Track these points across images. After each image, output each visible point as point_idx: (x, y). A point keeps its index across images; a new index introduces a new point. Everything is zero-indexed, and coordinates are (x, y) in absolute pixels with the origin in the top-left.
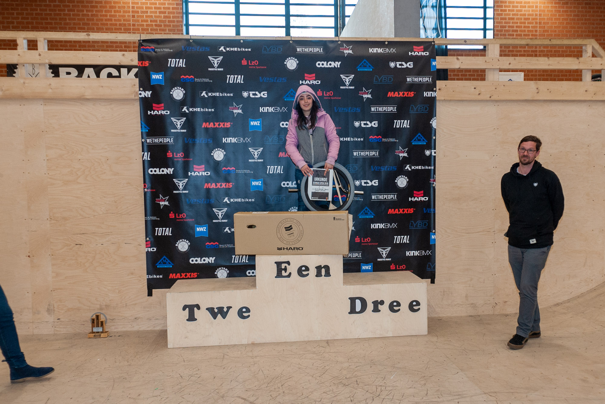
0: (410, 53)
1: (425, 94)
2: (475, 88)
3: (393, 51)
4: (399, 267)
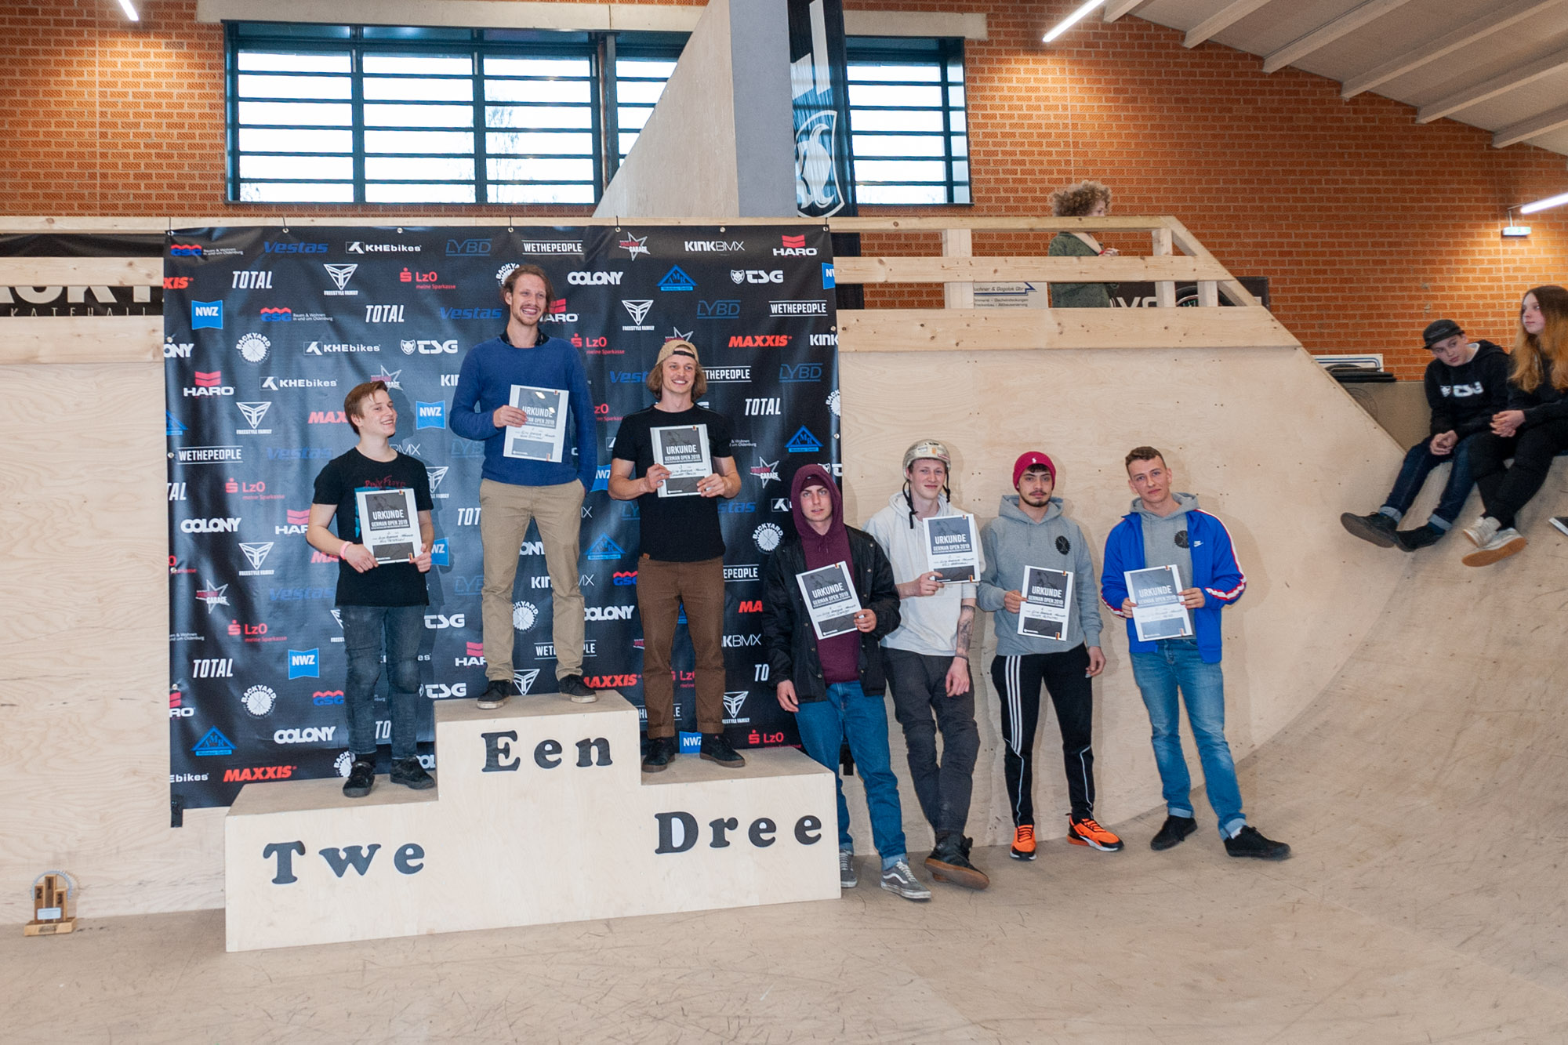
4: (768, 738)
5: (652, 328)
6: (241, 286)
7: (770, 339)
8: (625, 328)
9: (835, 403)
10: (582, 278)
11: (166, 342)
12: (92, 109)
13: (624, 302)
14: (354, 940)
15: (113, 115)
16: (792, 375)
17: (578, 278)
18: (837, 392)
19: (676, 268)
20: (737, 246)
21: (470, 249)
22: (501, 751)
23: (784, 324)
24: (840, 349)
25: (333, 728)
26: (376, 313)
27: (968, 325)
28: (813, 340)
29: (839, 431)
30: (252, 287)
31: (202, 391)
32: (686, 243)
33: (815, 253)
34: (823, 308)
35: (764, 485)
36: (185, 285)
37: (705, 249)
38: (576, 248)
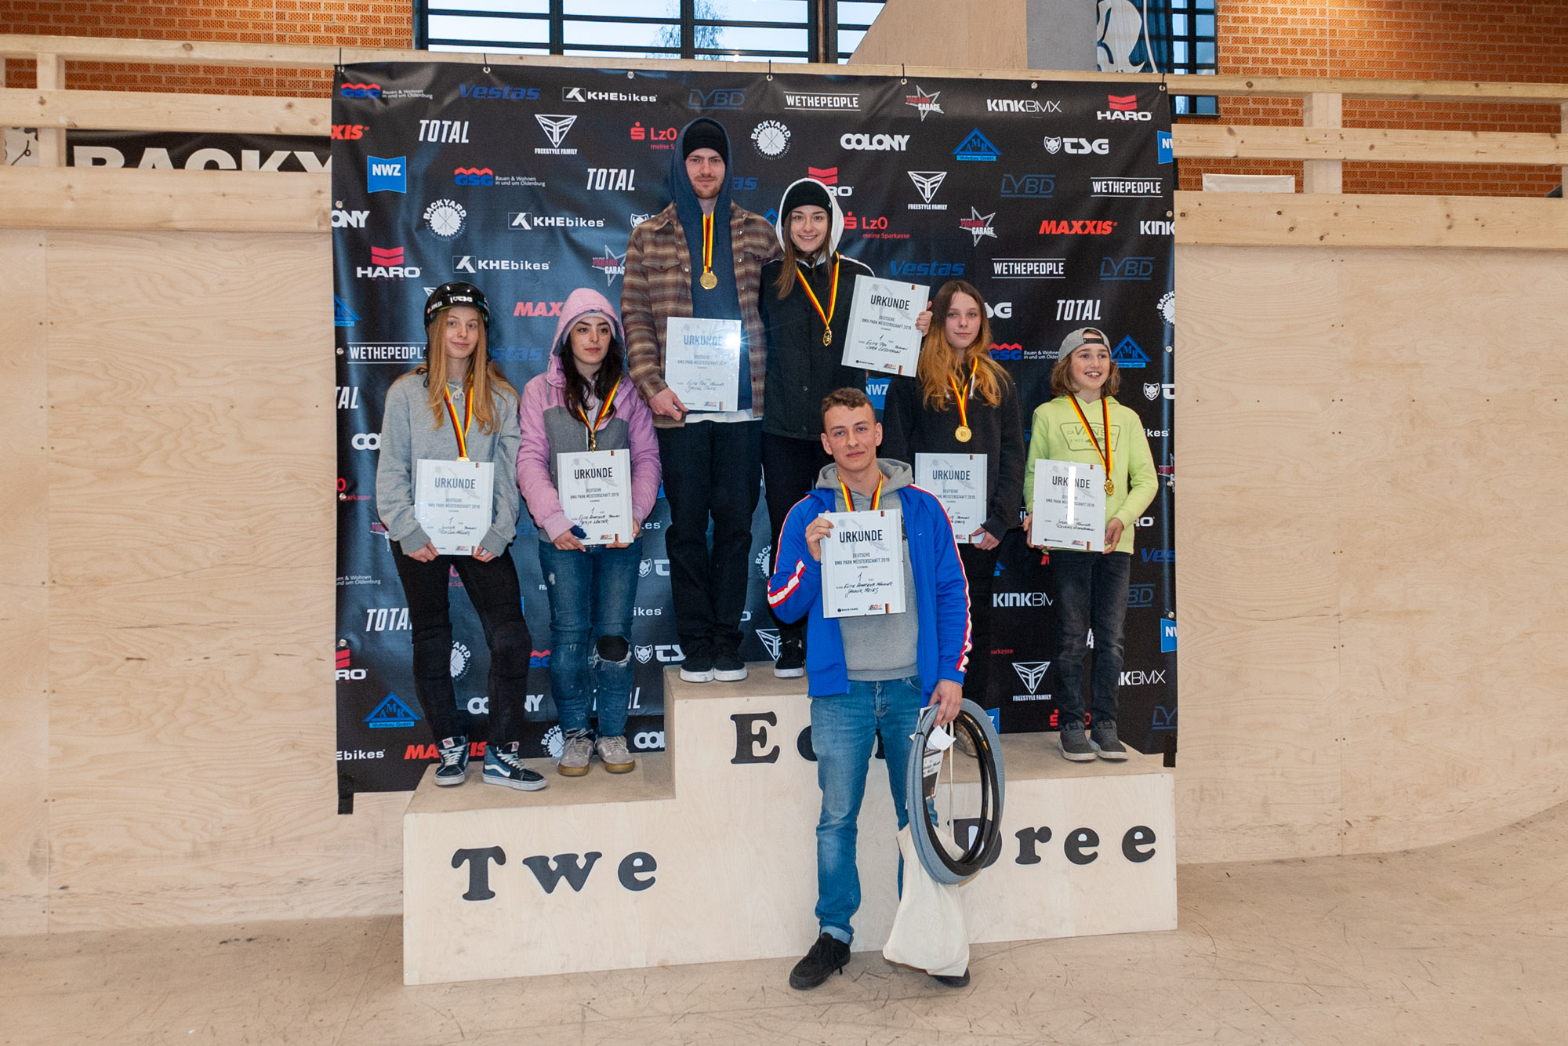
5: (944, 207)
6: (430, 139)
7: (1090, 224)
8: (911, 206)
9: (1169, 308)
10: (859, 142)
11: (334, 208)
13: (910, 173)
14: (566, 971)
16: (1119, 270)
17: (853, 142)
18: (1171, 294)
19: (976, 132)
20: (1052, 107)
21: (719, 101)
22: (756, 738)
23: (1108, 207)
24: (1177, 240)
25: (540, 697)
26: (599, 178)
27: (1336, 214)
28: (1144, 228)
29: (1172, 343)
30: (443, 140)
31: (380, 272)
32: (989, 101)
33: (1149, 118)
34: (1158, 188)
36: (359, 135)
37: (1012, 110)
38: (852, 103)
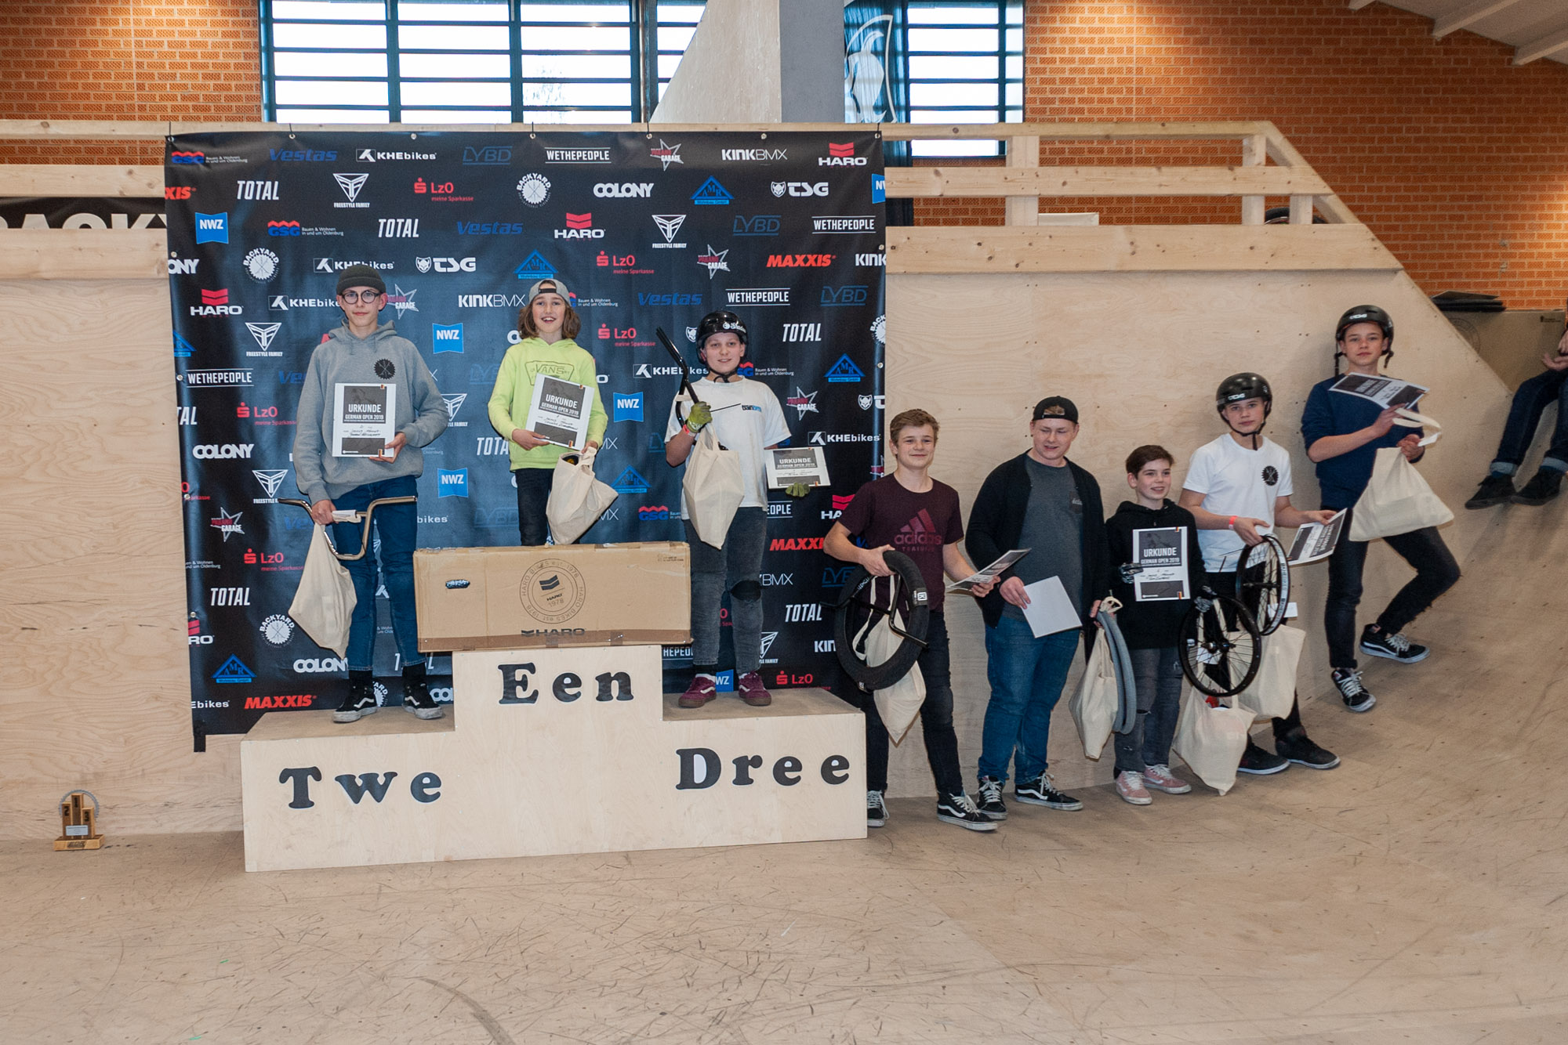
0: (820, 159)
1: (859, 260)
2: (979, 244)
3: (779, 155)
4: (797, 679)
5: (684, 245)
6: (245, 197)
7: (811, 258)
8: (655, 245)
9: (880, 330)
10: (610, 190)
11: (170, 258)
12: (128, 59)
13: (654, 216)
15: (150, 65)
16: (834, 298)
17: (605, 190)
18: (882, 318)
19: (712, 179)
22: (519, 684)
23: (828, 242)
24: (887, 270)
26: (388, 227)
29: (882, 360)
30: (257, 198)
31: (210, 310)
32: (724, 151)
33: (865, 162)
34: (871, 225)
35: (801, 417)
36: (187, 195)
37: (744, 158)
38: (603, 156)
